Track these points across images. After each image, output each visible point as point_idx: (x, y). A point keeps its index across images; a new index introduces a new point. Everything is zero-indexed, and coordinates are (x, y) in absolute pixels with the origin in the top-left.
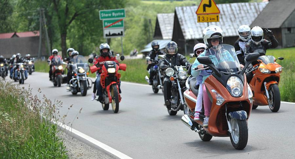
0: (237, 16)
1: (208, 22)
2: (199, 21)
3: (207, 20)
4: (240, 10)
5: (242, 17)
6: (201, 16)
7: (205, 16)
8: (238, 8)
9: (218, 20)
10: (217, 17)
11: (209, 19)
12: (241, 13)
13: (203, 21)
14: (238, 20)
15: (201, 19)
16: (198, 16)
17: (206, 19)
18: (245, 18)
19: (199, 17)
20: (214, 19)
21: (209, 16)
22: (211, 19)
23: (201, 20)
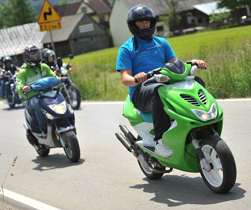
0: (29, 35)
1: (50, 31)
2: (41, 30)
3: (50, 28)
4: (31, 29)
5: (34, 35)
6: (43, 25)
7: (47, 25)
8: (29, 28)
9: (60, 27)
10: (59, 24)
11: (51, 27)
12: (32, 32)
13: (46, 29)
14: (31, 38)
15: (43, 27)
16: (41, 25)
17: (48, 27)
18: (36, 36)
19: (41, 27)
20: (55, 27)
21: (50, 24)
22: (53, 27)
23: (43, 29)
